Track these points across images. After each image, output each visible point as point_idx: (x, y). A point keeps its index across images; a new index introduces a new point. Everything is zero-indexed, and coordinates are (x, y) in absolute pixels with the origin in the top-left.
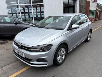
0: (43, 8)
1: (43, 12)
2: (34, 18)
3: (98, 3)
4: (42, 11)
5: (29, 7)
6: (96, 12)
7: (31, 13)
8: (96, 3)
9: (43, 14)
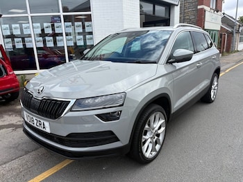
0: (90, 23)
1: (91, 33)
2: (68, 47)
3: (224, 14)
4: (87, 30)
5: (56, 21)
6: (221, 35)
7: (61, 34)
8: (219, 13)
9: (92, 39)
